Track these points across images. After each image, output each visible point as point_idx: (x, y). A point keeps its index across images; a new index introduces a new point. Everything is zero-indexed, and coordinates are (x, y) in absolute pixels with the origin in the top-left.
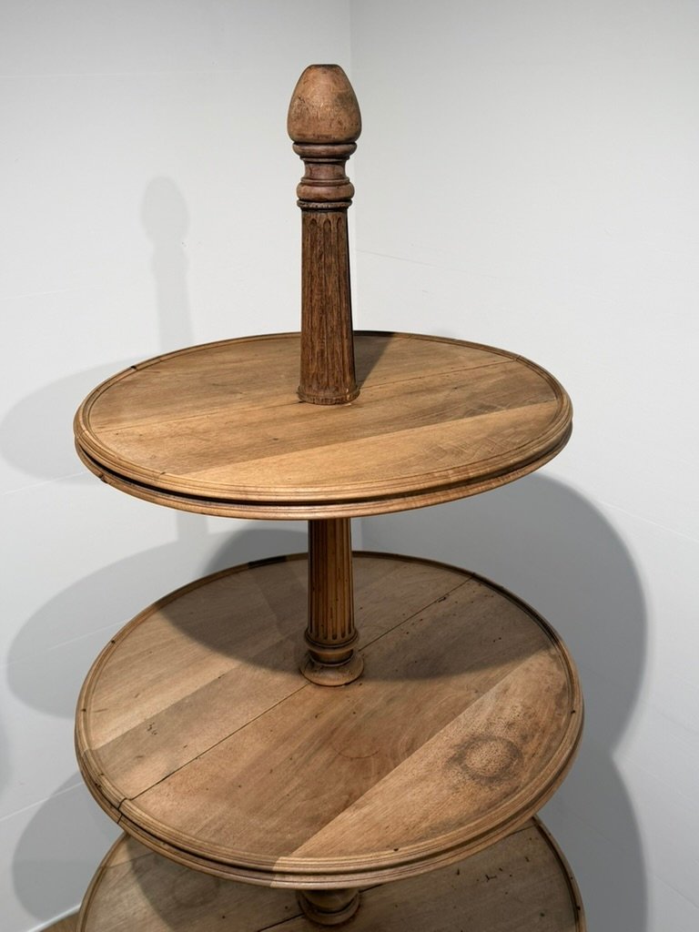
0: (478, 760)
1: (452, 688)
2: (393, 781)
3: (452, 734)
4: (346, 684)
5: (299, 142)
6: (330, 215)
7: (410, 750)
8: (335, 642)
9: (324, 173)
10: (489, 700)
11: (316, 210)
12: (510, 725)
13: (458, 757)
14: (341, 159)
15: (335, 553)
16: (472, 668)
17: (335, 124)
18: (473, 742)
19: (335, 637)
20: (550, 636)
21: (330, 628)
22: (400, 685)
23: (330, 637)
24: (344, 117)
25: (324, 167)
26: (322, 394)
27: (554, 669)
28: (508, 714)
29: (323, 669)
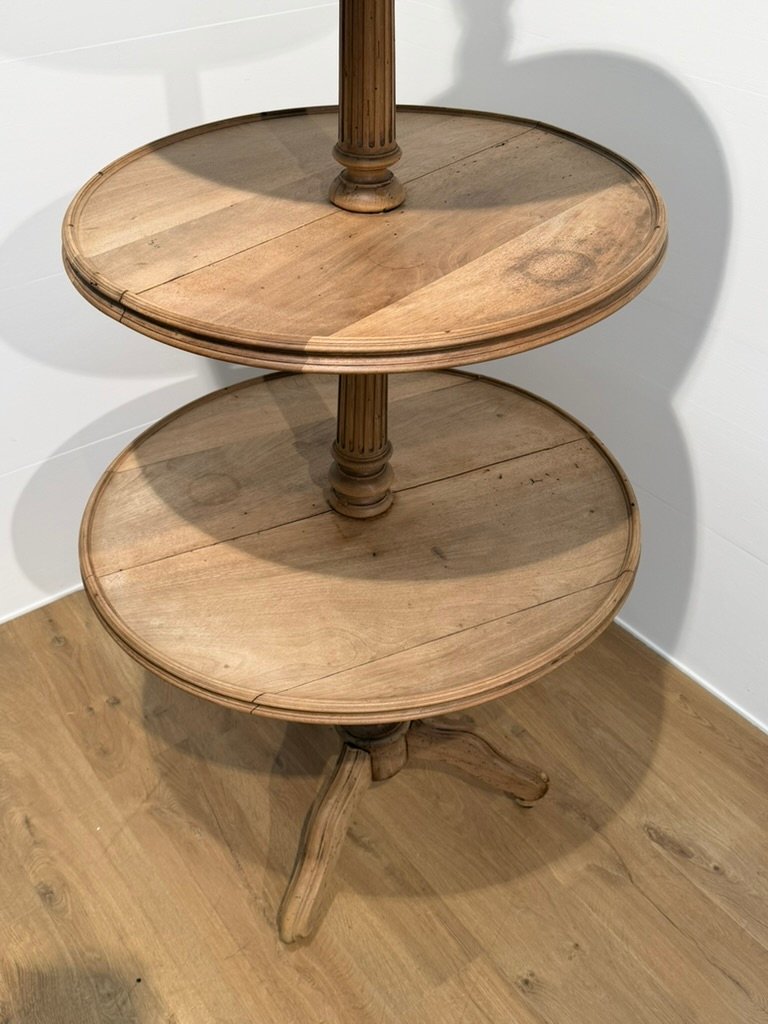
0: (541, 268)
1: (512, 216)
2: (442, 285)
3: (515, 249)
4: (386, 211)
7: (463, 261)
8: (372, 151)
10: (557, 224)
12: (581, 242)
13: (521, 266)
15: (374, 18)
16: (535, 199)
18: (538, 255)
19: (372, 145)
20: (631, 170)
21: (367, 131)
22: (450, 213)
23: (366, 145)
27: (636, 197)
28: (579, 233)
29: (357, 190)
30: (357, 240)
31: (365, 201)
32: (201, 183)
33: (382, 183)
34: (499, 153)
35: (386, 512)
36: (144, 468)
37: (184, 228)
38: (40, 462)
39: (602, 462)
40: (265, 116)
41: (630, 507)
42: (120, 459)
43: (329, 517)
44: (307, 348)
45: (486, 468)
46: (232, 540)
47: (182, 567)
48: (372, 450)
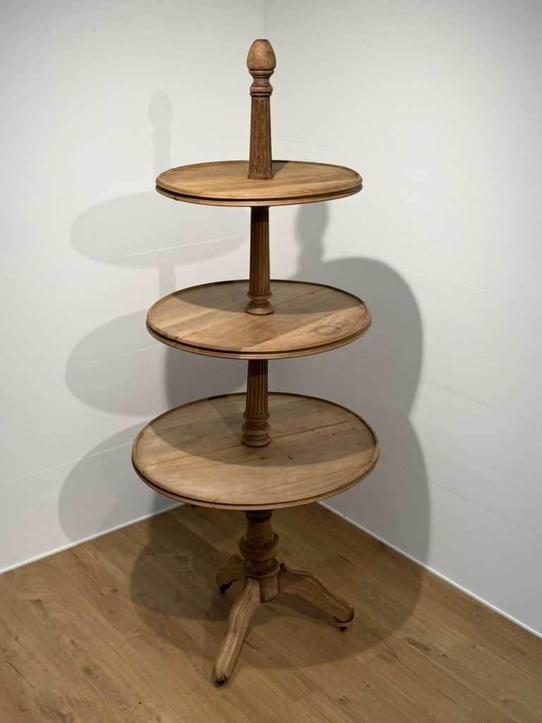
0: (322, 331)
1: (313, 316)
2: (288, 335)
3: (313, 325)
4: (267, 314)
5: (252, 69)
6: (263, 99)
7: (295, 328)
8: (262, 294)
9: (261, 82)
10: (330, 318)
11: (258, 96)
12: (337, 323)
13: (316, 330)
14: (268, 76)
15: (262, 250)
16: (323, 311)
17: (266, 63)
18: (322, 327)
19: (262, 291)
20: (361, 302)
21: (260, 287)
22: (291, 315)
23: (259, 291)
24: (270, 60)
25: (261, 79)
26: (258, 175)
27: (361, 310)
28: (337, 321)
29: (256, 307)
30: (255, 323)
31: (259, 311)
32: (195, 307)
33: (265, 305)
34: (311, 296)
35: (267, 445)
36: (156, 432)
37: (193, 320)
38: (80, 459)
39: (365, 427)
40: (216, 284)
41: (374, 441)
42: (146, 428)
43: (241, 447)
44: (242, 351)
45: (312, 430)
46: (200, 455)
47: (179, 464)
48: (261, 414)
